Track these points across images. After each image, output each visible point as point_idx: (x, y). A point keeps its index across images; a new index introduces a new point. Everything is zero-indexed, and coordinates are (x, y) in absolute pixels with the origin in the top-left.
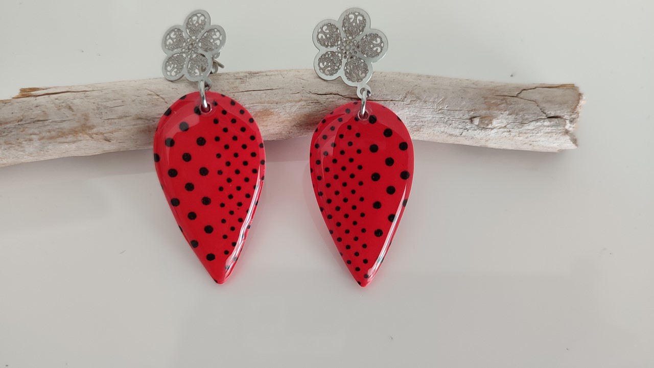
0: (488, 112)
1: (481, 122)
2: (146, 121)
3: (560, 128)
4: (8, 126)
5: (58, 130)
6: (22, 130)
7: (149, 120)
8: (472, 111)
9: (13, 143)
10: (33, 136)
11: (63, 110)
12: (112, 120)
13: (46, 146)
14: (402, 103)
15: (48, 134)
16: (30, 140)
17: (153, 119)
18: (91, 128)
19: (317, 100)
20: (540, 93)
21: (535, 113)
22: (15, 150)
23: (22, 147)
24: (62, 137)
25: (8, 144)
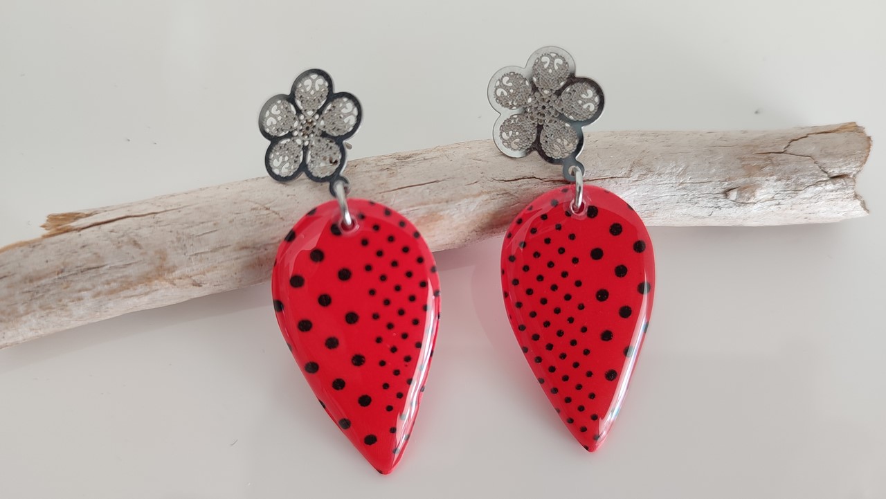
0: (748, 180)
1: (740, 195)
2: (255, 251)
3: (847, 192)
4: (43, 282)
5: (120, 280)
6: (65, 285)
7: (259, 249)
8: (725, 181)
9: (53, 306)
10: (83, 293)
11: (124, 248)
12: (202, 255)
13: (104, 305)
14: (627, 179)
15: (106, 287)
16: (80, 299)
17: (265, 246)
18: (171, 270)
19: (505, 190)
20: (815, 143)
21: (813, 174)
22: (56, 316)
23: (66, 311)
24: (128, 289)
25: (44, 310)
